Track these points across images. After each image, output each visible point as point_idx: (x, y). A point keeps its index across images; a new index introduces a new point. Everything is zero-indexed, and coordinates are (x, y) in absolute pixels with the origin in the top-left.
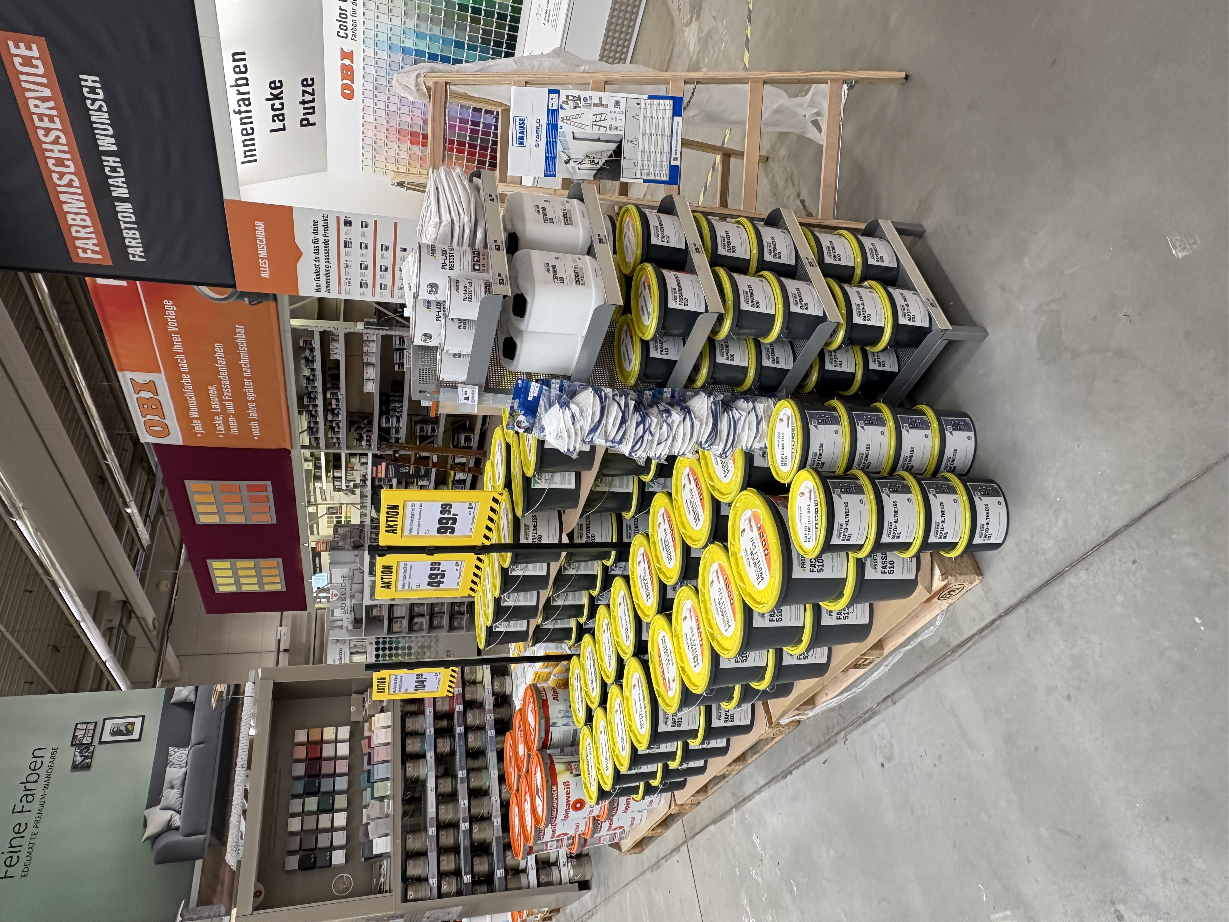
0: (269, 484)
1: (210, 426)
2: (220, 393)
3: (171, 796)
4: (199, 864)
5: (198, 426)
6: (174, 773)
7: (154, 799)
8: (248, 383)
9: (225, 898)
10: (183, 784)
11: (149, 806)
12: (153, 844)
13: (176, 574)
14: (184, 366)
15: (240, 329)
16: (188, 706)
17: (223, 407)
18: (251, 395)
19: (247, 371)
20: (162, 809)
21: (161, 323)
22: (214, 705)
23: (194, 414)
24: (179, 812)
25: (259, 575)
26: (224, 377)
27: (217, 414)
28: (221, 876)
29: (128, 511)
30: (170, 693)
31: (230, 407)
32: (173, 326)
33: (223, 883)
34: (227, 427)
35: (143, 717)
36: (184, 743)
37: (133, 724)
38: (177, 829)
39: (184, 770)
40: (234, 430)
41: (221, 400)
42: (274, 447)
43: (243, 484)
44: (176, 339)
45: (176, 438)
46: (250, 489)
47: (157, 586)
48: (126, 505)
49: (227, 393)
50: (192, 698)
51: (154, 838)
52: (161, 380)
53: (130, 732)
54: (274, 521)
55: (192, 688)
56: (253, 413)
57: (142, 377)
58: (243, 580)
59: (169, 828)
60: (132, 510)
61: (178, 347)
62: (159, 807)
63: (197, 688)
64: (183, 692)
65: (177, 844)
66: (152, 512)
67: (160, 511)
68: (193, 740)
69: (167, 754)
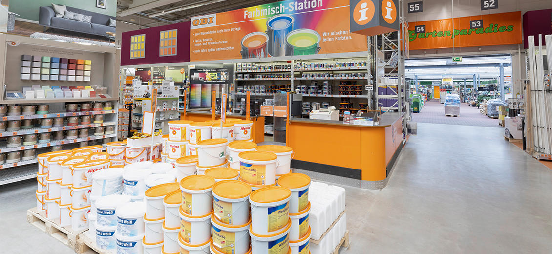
0: (176, 55)
1: (198, 37)
2: (209, 41)
3: (71, 15)
4: (37, 22)
5: (197, 34)
6: (80, 17)
7: (70, 9)
8: (214, 50)
9: (16, 31)
10: (75, 20)
11: (67, 7)
12: (50, 7)
13: (138, 25)
14: (219, 32)
15: (233, 48)
16: (108, 24)
17: (205, 42)
18: (209, 50)
19: (218, 50)
20: (65, 12)
21: (233, 26)
22: (107, 32)
23: (202, 33)
24: (63, 17)
25: (137, 50)
26: (216, 43)
27: (202, 40)
28: (29, 30)
29: (163, 12)
30: (113, 18)
31: (205, 44)
32: (232, 30)
33: (25, 31)
34: (197, 43)
35: (105, 9)
36: (92, 21)
37: (103, 5)
38: (55, 16)
39: (81, 20)
40: (196, 45)
41: (207, 41)
42: (190, 57)
43: (176, 47)
44: (228, 30)
45: (192, 27)
46: (174, 49)
47: (133, 18)
48: (164, 12)
49: (210, 44)
50: (111, 25)
51: (52, 8)
52: (214, 25)
53: (100, 4)
54: (160, 56)
55: (115, 26)
56: (203, 51)
57: (214, 20)
58: (136, 45)
59: (56, 13)
60: (163, 13)
61: (225, 30)
62: (66, 11)
63: (115, 27)
64: (114, 22)
65: (48, 16)
66: (160, 19)
67: (159, 21)
68: (93, 24)
69: (89, 15)
